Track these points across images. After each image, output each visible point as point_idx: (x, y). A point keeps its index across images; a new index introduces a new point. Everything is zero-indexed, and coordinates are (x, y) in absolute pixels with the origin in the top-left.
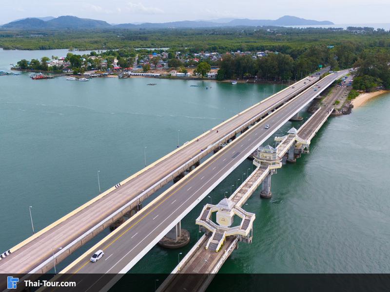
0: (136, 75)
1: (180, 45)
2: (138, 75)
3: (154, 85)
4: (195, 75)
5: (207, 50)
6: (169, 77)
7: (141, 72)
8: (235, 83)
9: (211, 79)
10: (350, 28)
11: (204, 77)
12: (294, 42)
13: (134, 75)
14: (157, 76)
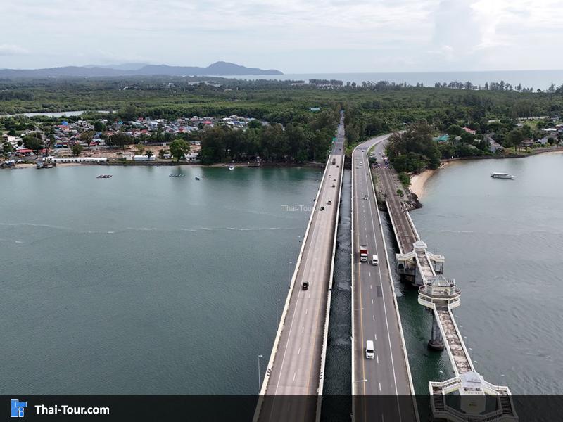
0: (66, 162)
1: (94, 108)
2: (69, 162)
3: (108, 177)
4: (163, 158)
5: (147, 116)
6: (123, 163)
7: (69, 156)
8: (232, 168)
9: (191, 163)
10: (313, 81)
11: (180, 161)
12: (259, 101)
13: (62, 162)
14: (103, 161)
